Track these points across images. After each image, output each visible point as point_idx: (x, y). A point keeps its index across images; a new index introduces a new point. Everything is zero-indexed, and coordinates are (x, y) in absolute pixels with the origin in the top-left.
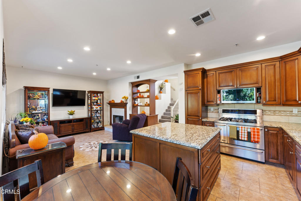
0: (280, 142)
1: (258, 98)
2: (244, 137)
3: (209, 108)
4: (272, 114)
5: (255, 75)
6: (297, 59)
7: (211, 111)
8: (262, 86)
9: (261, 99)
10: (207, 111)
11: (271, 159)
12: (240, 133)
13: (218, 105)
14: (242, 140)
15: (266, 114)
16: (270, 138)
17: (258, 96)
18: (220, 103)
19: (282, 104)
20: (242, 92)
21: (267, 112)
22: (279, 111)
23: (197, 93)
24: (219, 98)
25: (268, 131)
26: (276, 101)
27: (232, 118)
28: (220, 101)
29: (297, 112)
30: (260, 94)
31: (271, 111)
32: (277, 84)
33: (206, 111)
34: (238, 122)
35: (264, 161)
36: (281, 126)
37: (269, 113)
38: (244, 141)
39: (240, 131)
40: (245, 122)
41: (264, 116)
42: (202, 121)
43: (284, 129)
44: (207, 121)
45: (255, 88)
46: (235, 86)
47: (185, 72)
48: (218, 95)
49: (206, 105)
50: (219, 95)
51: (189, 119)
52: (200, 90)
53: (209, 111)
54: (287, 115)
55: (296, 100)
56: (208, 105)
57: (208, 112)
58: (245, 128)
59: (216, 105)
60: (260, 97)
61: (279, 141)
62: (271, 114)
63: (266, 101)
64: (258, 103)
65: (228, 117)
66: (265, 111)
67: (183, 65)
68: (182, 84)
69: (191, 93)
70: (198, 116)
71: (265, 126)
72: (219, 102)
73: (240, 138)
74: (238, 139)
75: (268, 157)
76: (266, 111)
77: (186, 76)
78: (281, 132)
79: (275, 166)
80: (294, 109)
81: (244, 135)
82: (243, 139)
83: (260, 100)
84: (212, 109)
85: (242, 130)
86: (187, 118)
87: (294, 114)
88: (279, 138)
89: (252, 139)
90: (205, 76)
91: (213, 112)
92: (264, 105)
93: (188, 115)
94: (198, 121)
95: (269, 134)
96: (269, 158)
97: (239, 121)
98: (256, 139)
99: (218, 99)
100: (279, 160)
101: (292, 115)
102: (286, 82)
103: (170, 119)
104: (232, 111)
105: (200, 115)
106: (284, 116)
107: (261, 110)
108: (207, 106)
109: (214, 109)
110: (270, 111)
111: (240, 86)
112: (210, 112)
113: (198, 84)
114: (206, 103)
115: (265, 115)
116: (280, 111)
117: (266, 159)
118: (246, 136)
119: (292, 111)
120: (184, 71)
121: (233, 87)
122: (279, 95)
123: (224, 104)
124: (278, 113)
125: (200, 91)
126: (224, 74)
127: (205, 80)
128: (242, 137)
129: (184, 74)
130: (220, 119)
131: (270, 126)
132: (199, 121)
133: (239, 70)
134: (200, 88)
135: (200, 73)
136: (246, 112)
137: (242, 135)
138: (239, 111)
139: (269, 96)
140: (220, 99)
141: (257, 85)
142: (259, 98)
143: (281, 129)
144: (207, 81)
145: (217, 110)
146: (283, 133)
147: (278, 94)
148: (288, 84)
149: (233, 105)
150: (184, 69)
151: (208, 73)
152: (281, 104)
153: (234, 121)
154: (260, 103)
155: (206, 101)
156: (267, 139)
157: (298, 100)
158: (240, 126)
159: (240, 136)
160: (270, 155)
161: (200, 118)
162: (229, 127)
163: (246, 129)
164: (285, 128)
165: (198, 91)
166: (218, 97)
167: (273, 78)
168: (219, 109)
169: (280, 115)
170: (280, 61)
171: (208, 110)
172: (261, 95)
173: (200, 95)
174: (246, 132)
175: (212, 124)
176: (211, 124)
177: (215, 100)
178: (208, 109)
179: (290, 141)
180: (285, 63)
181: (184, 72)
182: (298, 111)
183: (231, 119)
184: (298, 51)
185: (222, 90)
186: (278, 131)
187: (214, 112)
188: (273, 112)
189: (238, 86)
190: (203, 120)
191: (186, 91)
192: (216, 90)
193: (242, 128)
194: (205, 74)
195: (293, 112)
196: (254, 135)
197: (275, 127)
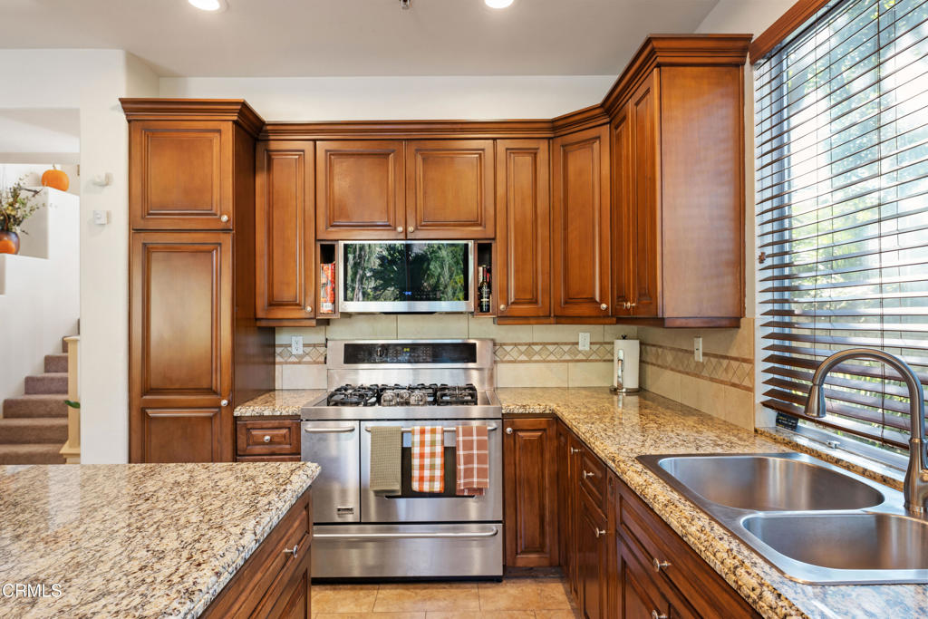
0: (550, 475)
1: (480, 289)
2: (432, 479)
3: (281, 338)
4: (523, 358)
5: (475, 187)
6: (599, 138)
7: (291, 355)
8: (494, 239)
9: (490, 293)
10: (273, 355)
11: (523, 552)
12: (416, 462)
13: (327, 322)
14: (421, 495)
15: (506, 359)
16: (520, 461)
17: (481, 280)
18: (334, 311)
19: (555, 316)
20: (428, 278)
21: (508, 348)
22: (541, 344)
23: (210, 252)
24: (329, 287)
25: (515, 431)
26: (536, 302)
27: (384, 389)
28: (334, 302)
29: (587, 348)
30: (489, 271)
31: (520, 344)
32: (542, 232)
33: (268, 354)
34: (407, 403)
35: (499, 572)
36: (554, 406)
37: (514, 354)
38: (432, 495)
39: (416, 450)
40: (435, 402)
41: (500, 366)
42: (236, 419)
43: (567, 422)
44: (262, 417)
45: (471, 244)
46: (400, 229)
47: (129, 106)
48: (325, 266)
49: (263, 324)
50: (327, 269)
51: (151, 413)
52: (226, 231)
53: (280, 355)
54: (563, 358)
55: (592, 300)
56: (271, 324)
57: (274, 363)
58: (433, 431)
59: (314, 322)
60: (489, 286)
61: (547, 472)
62: (520, 358)
63: (507, 304)
64: (481, 311)
65: (367, 384)
66: (501, 345)
67: (117, 58)
68: (107, 182)
69: (171, 249)
70: (210, 391)
71: (504, 411)
72: (326, 307)
73: (416, 486)
74: (408, 492)
75: (514, 546)
76: (505, 344)
77: (137, 138)
78: (554, 432)
79: (533, 577)
80: (581, 335)
81: (432, 467)
82: (426, 488)
83: (488, 298)
84: (292, 342)
85: (422, 444)
86: (143, 412)
87: (580, 352)
88: (547, 456)
89: (462, 481)
90: (261, 158)
91: (299, 363)
92: (503, 319)
93: (147, 390)
94: (211, 418)
95: (517, 446)
96: (517, 554)
97: (412, 400)
98: (475, 480)
99: (322, 293)
100: (547, 549)
101: (577, 358)
102: (566, 228)
103: (66, 416)
104: (387, 353)
105: (223, 381)
106: (556, 361)
107: (491, 344)
108: (272, 331)
109: (305, 345)
110: (516, 345)
111: (416, 229)
112: (286, 363)
113: (216, 197)
114: (260, 314)
115: (502, 362)
116: (544, 344)
117: (508, 558)
118: (438, 473)
119: (577, 343)
120: (123, 101)
121: (392, 235)
122: (546, 276)
123: (353, 318)
124: (538, 353)
125: (227, 241)
126: (352, 160)
127: (260, 180)
128: (421, 479)
129: (120, 120)
130: (332, 395)
131: (521, 411)
132: (217, 422)
133: (417, 150)
134: (225, 218)
135: (228, 130)
136: (436, 353)
137: (422, 467)
138: (414, 347)
139: (517, 279)
140: (334, 289)
141: (476, 231)
142: (485, 289)
143: (555, 419)
144: (270, 185)
145: (322, 349)
146: (559, 434)
147: (543, 274)
148: (573, 235)
149: (389, 323)
150: (123, 87)
151: (274, 145)
152: (552, 315)
153: (389, 403)
154: (488, 310)
155: (261, 301)
156: (510, 470)
157: (598, 299)
158: (417, 427)
159: (416, 473)
160: (521, 537)
161: (224, 402)
162: (369, 435)
163: (438, 437)
164: (567, 416)
165: (211, 238)
166: (323, 280)
167: (529, 206)
168: (329, 344)
169: (544, 361)
170: (551, 141)
171: (278, 350)
172: (491, 278)
173: (225, 261)
174: (439, 449)
175: (289, 428)
176: (284, 431)
177: (311, 299)
178: (274, 346)
179: (591, 474)
180: (564, 151)
181: (125, 110)
182: (591, 343)
183: (378, 394)
184: (602, 105)
185: (341, 244)
186: (544, 430)
187: (307, 359)
188: (525, 347)
189: (411, 229)
190: (237, 412)
191: (135, 230)
192: (316, 240)
193: (423, 432)
194: (260, 147)
195: (580, 347)
196: (469, 459)
197: (538, 411)
